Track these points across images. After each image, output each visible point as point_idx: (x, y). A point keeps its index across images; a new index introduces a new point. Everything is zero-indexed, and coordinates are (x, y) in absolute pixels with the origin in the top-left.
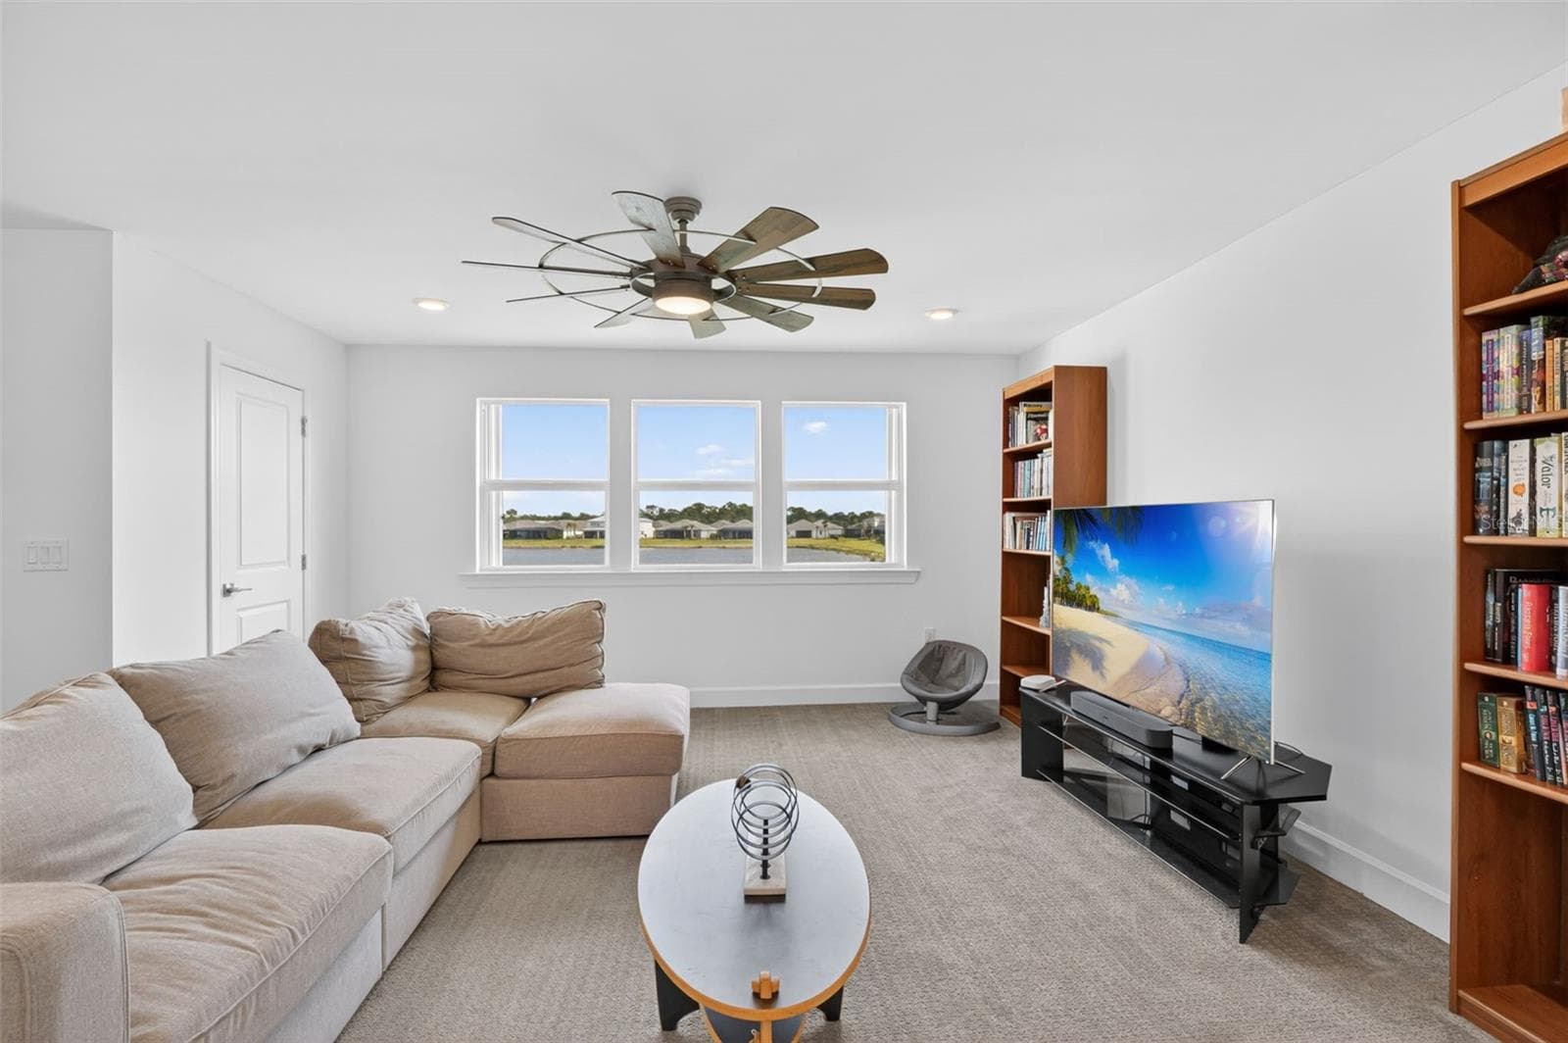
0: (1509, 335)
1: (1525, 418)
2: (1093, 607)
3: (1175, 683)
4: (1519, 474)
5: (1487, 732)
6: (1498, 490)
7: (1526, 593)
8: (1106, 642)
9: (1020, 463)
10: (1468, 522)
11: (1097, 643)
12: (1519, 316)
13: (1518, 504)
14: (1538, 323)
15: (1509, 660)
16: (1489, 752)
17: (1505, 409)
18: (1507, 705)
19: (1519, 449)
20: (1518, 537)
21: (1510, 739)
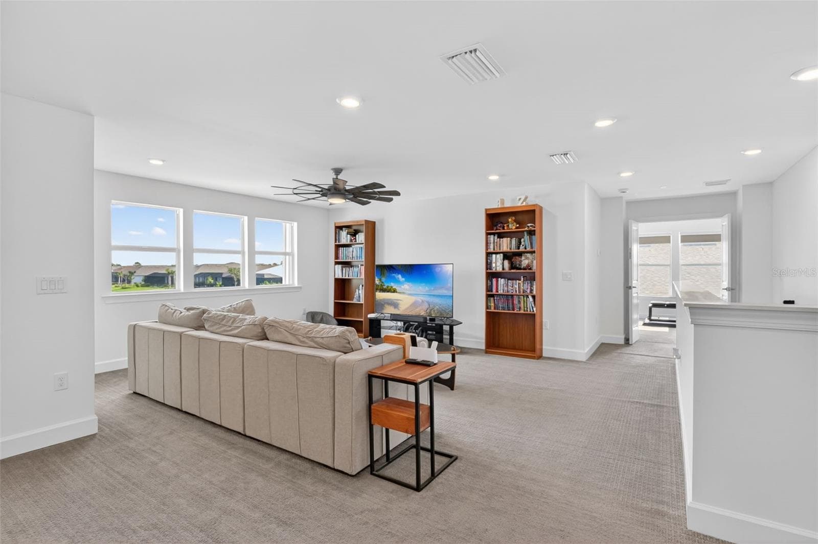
0: (492, 236)
1: (494, 251)
2: (395, 291)
3: (426, 306)
4: (494, 260)
5: (489, 304)
6: (491, 263)
7: (494, 280)
8: (400, 300)
9: (340, 248)
10: (487, 269)
11: (395, 301)
12: (494, 234)
13: (494, 265)
14: (496, 235)
15: (492, 291)
16: (489, 307)
17: (491, 250)
18: (492, 299)
19: (494, 256)
20: (494, 270)
21: (492, 304)
